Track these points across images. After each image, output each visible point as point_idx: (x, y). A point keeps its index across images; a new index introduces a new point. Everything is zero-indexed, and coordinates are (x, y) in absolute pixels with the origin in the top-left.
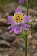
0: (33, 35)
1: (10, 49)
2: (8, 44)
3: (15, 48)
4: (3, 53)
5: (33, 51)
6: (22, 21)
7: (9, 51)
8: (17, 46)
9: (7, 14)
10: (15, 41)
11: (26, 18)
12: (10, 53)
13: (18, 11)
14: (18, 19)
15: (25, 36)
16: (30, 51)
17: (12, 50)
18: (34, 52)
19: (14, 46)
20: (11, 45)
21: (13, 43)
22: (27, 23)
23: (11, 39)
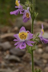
0: (44, 49)
1: (20, 64)
2: (18, 59)
3: (25, 63)
4: (13, 68)
5: (44, 65)
6: (26, 38)
7: (19, 66)
8: (27, 61)
9: (16, 28)
10: (25, 56)
11: (30, 35)
12: (20, 68)
13: (22, 30)
14: (23, 36)
15: (31, 51)
16: (41, 65)
17: (22, 65)
18: (45, 67)
19: (25, 61)
20: (21, 60)
21: (23, 58)
22: (31, 40)
23: (21, 54)
